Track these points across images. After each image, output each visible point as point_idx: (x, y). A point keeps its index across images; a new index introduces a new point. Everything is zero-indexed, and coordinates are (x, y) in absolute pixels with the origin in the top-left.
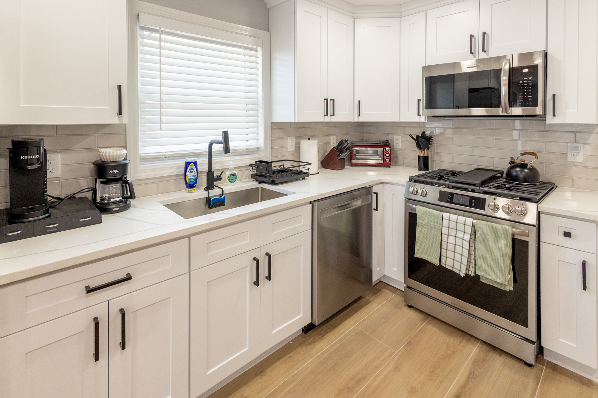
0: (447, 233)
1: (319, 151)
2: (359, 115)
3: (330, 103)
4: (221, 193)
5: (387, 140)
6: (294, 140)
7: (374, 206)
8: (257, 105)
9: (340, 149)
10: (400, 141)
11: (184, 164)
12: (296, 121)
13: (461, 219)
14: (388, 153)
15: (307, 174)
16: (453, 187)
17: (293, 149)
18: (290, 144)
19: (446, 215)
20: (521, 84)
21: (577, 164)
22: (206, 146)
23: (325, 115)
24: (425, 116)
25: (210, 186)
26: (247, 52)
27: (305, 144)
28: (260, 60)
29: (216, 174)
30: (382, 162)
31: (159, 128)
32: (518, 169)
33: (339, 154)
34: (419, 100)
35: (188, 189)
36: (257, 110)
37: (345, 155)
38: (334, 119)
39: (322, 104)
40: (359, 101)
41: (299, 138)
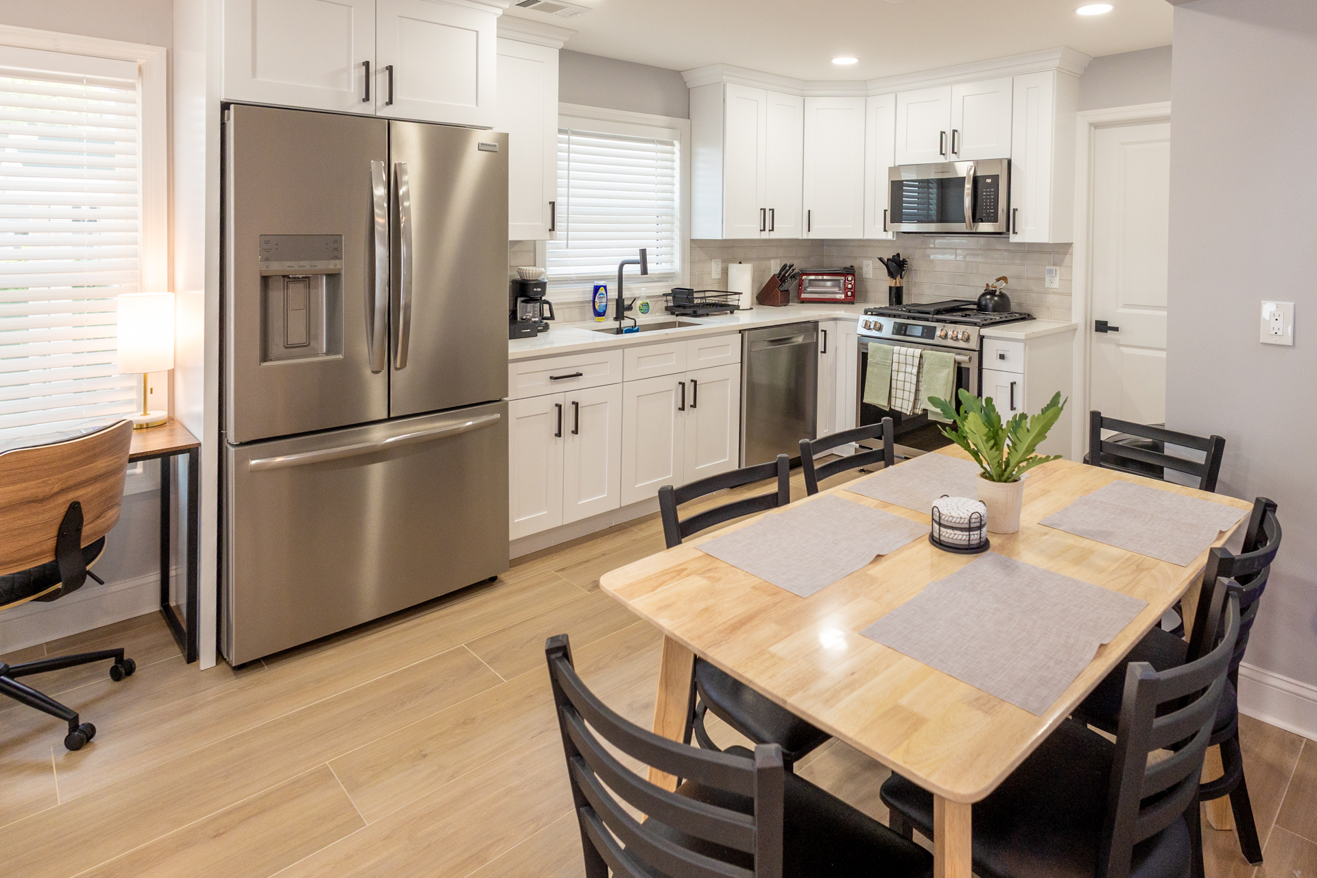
0: (897, 370)
1: (753, 281)
2: (809, 231)
3: (768, 214)
4: (633, 325)
5: (852, 266)
6: (720, 264)
7: (821, 348)
8: (672, 216)
9: (782, 277)
10: (871, 267)
11: (593, 289)
12: (724, 238)
13: (911, 351)
14: (851, 284)
15: (737, 308)
16: (908, 318)
17: (719, 277)
18: (715, 269)
19: (896, 348)
20: (985, 195)
21: (1054, 291)
22: (616, 269)
23: (761, 230)
24: (893, 232)
25: (619, 317)
26: (660, 147)
27: (734, 269)
28: (677, 157)
29: (627, 303)
30: (843, 296)
31: (566, 245)
32: (988, 297)
33: (781, 284)
34: (885, 211)
35: (597, 318)
36: (672, 223)
37: (791, 285)
38: (773, 235)
39: (758, 216)
40: (809, 211)
41: (727, 261)
